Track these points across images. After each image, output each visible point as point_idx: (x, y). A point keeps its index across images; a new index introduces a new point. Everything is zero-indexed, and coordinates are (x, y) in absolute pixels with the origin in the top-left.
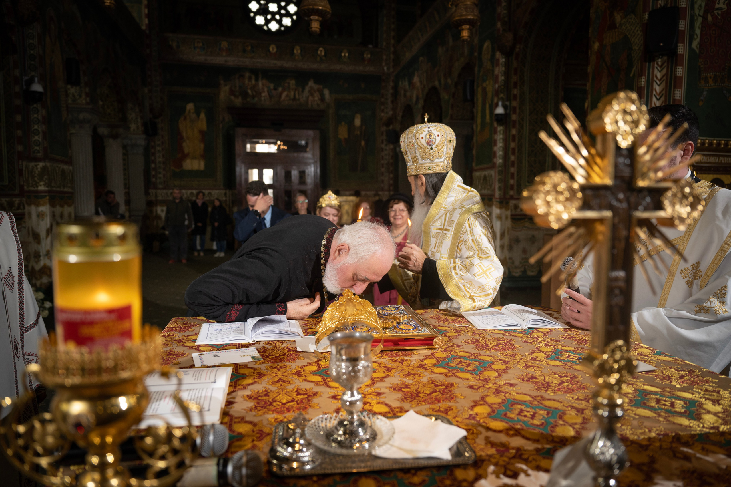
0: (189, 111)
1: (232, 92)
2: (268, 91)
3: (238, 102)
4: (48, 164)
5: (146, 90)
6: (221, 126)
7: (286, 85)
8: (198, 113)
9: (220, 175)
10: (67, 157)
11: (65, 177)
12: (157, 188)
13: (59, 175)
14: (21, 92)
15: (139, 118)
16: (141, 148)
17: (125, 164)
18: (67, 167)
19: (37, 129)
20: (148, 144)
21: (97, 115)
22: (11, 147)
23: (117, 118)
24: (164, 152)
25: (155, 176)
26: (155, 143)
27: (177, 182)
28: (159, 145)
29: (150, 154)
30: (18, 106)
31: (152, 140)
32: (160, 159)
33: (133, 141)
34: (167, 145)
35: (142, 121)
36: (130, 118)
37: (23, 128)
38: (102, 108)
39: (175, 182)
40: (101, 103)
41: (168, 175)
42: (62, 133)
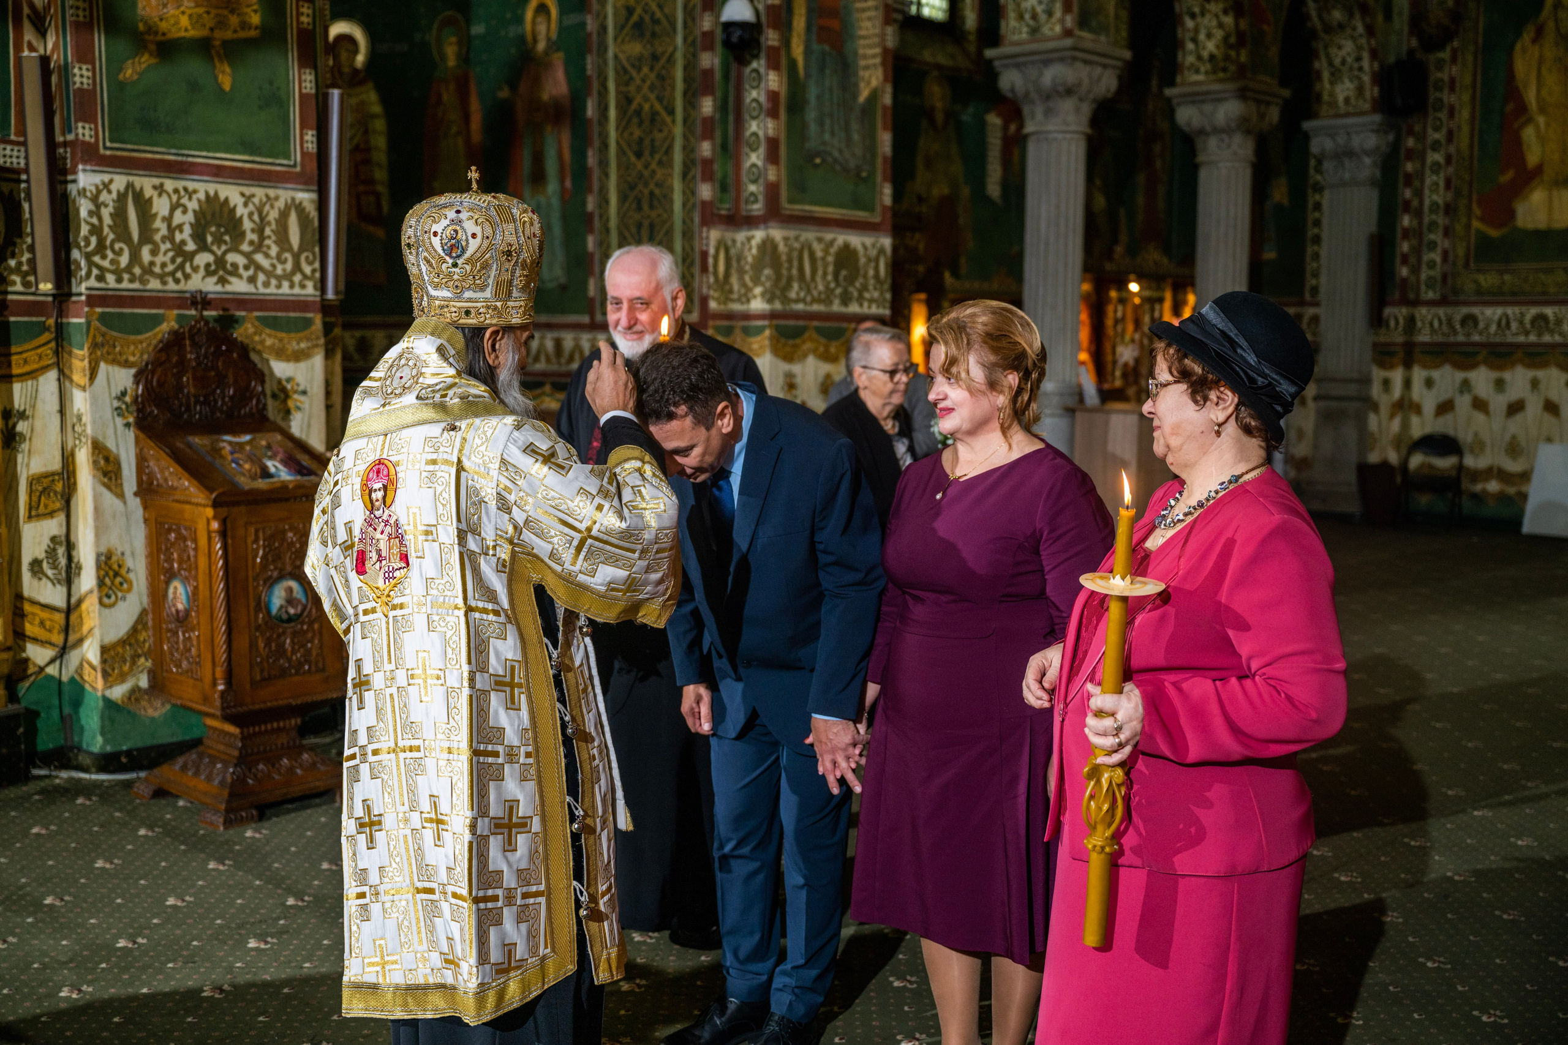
4: (777, 234)
10: (871, 209)
11: (857, 269)
12: (1416, 303)
13: (826, 266)
14: (719, 31)
15: (1366, 55)
16: (1367, 161)
17: (1317, 223)
18: (868, 240)
19: (755, 134)
20: (1396, 146)
21: (1105, 66)
22: (690, 192)
23: (1232, 68)
24: (1451, 169)
25: (1413, 260)
26: (1421, 137)
27: (1488, 280)
28: (1436, 146)
29: (1401, 180)
30: (708, 73)
31: (1411, 132)
32: (1435, 195)
33: (1341, 140)
34: (1463, 140)
35: (1376, 66)
36: (1337, 62)
37: (718, 134)
38: (1194, 40)
39: (1481, 278)
40: (1190, 23)
41: (1461, 252)
42: (856, 137)
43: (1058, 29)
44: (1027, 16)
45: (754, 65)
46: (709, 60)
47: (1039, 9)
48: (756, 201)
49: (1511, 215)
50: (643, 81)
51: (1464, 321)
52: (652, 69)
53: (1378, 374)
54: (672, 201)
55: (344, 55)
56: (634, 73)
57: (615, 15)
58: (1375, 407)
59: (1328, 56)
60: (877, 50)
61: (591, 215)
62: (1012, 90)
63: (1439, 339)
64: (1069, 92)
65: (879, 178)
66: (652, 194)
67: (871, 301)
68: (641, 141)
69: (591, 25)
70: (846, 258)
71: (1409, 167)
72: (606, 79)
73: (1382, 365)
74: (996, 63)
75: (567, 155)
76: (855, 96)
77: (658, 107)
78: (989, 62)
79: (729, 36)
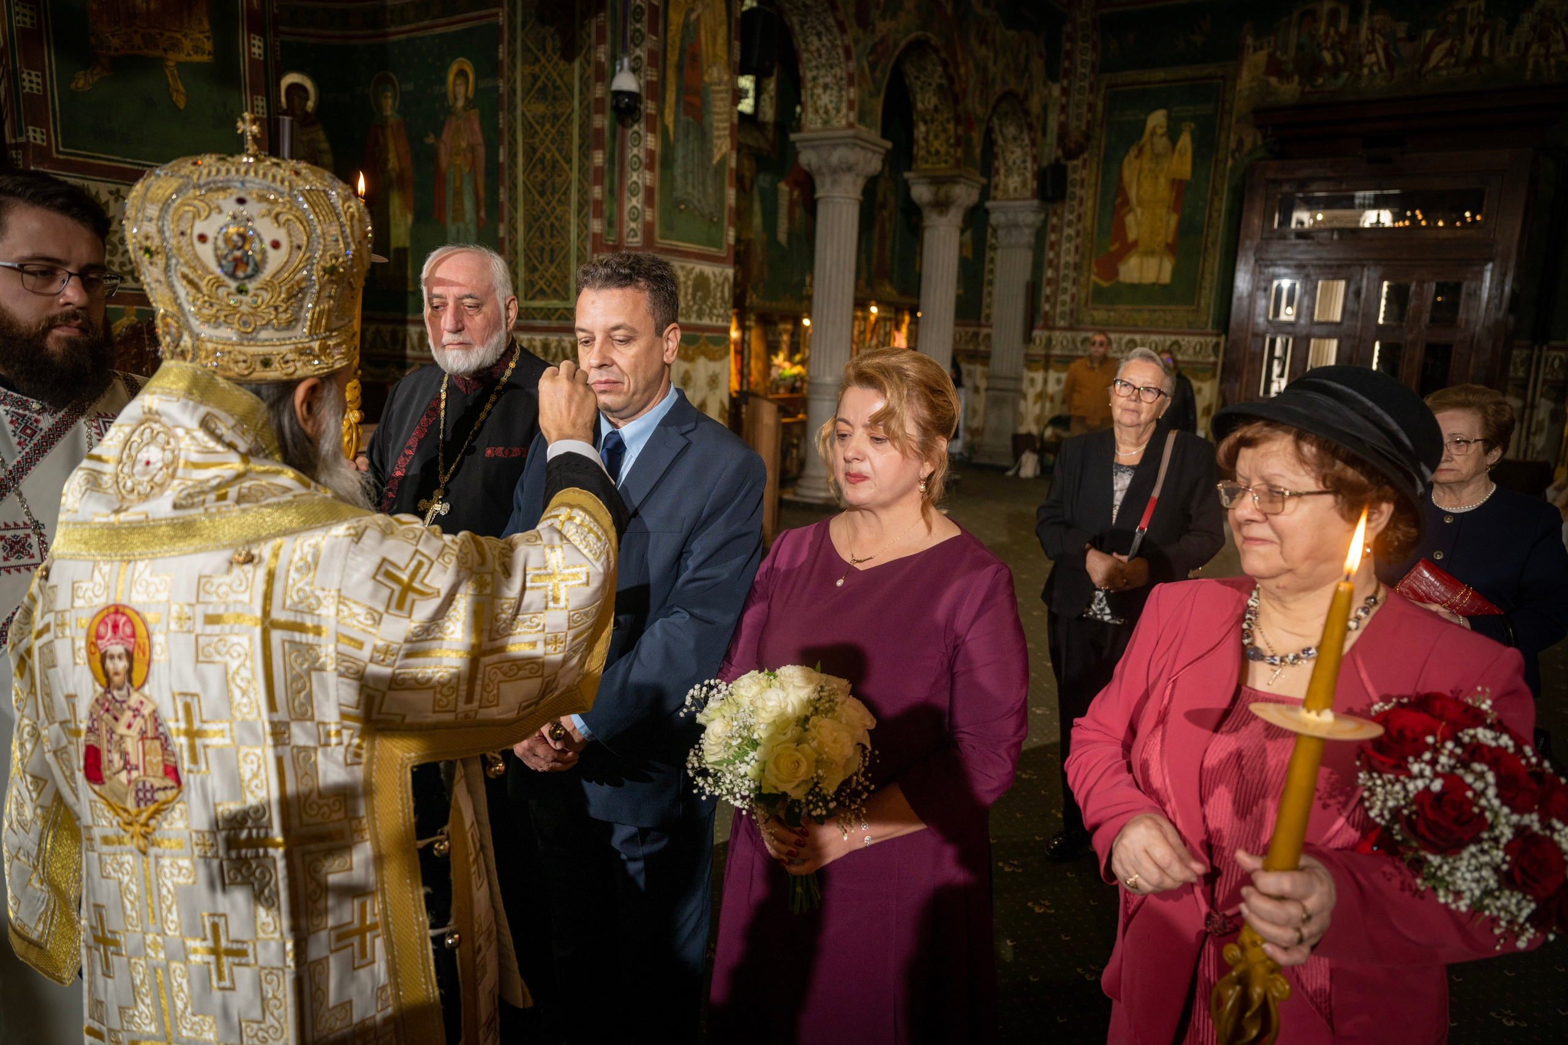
0: (1153, 133)
1: (1274, 67)
2: (1386, 49)
3: (1288, 90)
5: (1056, 90)
6: (1230, 163)
7: (1452, 18)
8: (1173, 136)
9: (1208, 298)
10: (719, 246)
11: (709, 292)
12: (1052, 328)
13: (686, 288)
14: (608, 98)
15: (1029, 159)
16: (1027, 231)
17: (991, 271)
18: (717, 270)
19: (635, 183)
20: (1045, 222)
21: (874, 152)
22: (583, 226)
23: (952, 161)
24: (1079, 241)
25: (1052, 299)
26: (1061, 218)
27: (1100, 315)
28: (1070, 224)
29: (1047, 245)
30: (599, 132)
31: (1055, 213)
32: (1068, 257)
33: (1011, 216)
34: (1088, 221)
35: (1036, 167)
36: (1010, 162)
37: (607, 181)
38: (926, 139)
39: (1095, 314)
40: (922, 128)
41: (1083, 295)
42: (710, 190)
43: (844, 122)
44: (821, 111)
45: (636, 127)
46: (602, 121)
47: (830, 107)
48: (636, 235)
49: (1116, 273)
50: (546, 135)
51: (1085, 341)
52: (553, 126)
53: (1027, 374)
54: (569, 232)
55: (297, 101)
56: (538, 128)
57: (523, 80)
58: (1024, 396)
59: (1004, 158)
60: (727, 125)
61: (503, 239)
62: (809, 165)
63: (1066, 353)
64: (850, 169)
65: (726, 223)
66: (552, 225)
67: (718, 316)
68: (543, 184)
69: (502, 86)
70: (701, 283)
71: (1053, 237)
72: (515, 132)
73: (1030, 368)
74: (798, 145)
75: (482, 193)
76: (710, 158)
77: (558, 156)
78: (794, 143)
79: (618, 102)
